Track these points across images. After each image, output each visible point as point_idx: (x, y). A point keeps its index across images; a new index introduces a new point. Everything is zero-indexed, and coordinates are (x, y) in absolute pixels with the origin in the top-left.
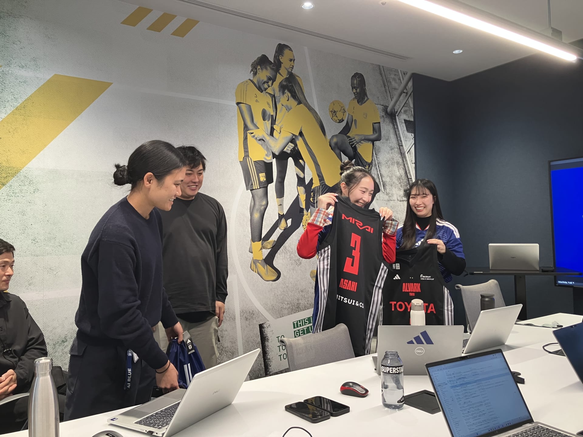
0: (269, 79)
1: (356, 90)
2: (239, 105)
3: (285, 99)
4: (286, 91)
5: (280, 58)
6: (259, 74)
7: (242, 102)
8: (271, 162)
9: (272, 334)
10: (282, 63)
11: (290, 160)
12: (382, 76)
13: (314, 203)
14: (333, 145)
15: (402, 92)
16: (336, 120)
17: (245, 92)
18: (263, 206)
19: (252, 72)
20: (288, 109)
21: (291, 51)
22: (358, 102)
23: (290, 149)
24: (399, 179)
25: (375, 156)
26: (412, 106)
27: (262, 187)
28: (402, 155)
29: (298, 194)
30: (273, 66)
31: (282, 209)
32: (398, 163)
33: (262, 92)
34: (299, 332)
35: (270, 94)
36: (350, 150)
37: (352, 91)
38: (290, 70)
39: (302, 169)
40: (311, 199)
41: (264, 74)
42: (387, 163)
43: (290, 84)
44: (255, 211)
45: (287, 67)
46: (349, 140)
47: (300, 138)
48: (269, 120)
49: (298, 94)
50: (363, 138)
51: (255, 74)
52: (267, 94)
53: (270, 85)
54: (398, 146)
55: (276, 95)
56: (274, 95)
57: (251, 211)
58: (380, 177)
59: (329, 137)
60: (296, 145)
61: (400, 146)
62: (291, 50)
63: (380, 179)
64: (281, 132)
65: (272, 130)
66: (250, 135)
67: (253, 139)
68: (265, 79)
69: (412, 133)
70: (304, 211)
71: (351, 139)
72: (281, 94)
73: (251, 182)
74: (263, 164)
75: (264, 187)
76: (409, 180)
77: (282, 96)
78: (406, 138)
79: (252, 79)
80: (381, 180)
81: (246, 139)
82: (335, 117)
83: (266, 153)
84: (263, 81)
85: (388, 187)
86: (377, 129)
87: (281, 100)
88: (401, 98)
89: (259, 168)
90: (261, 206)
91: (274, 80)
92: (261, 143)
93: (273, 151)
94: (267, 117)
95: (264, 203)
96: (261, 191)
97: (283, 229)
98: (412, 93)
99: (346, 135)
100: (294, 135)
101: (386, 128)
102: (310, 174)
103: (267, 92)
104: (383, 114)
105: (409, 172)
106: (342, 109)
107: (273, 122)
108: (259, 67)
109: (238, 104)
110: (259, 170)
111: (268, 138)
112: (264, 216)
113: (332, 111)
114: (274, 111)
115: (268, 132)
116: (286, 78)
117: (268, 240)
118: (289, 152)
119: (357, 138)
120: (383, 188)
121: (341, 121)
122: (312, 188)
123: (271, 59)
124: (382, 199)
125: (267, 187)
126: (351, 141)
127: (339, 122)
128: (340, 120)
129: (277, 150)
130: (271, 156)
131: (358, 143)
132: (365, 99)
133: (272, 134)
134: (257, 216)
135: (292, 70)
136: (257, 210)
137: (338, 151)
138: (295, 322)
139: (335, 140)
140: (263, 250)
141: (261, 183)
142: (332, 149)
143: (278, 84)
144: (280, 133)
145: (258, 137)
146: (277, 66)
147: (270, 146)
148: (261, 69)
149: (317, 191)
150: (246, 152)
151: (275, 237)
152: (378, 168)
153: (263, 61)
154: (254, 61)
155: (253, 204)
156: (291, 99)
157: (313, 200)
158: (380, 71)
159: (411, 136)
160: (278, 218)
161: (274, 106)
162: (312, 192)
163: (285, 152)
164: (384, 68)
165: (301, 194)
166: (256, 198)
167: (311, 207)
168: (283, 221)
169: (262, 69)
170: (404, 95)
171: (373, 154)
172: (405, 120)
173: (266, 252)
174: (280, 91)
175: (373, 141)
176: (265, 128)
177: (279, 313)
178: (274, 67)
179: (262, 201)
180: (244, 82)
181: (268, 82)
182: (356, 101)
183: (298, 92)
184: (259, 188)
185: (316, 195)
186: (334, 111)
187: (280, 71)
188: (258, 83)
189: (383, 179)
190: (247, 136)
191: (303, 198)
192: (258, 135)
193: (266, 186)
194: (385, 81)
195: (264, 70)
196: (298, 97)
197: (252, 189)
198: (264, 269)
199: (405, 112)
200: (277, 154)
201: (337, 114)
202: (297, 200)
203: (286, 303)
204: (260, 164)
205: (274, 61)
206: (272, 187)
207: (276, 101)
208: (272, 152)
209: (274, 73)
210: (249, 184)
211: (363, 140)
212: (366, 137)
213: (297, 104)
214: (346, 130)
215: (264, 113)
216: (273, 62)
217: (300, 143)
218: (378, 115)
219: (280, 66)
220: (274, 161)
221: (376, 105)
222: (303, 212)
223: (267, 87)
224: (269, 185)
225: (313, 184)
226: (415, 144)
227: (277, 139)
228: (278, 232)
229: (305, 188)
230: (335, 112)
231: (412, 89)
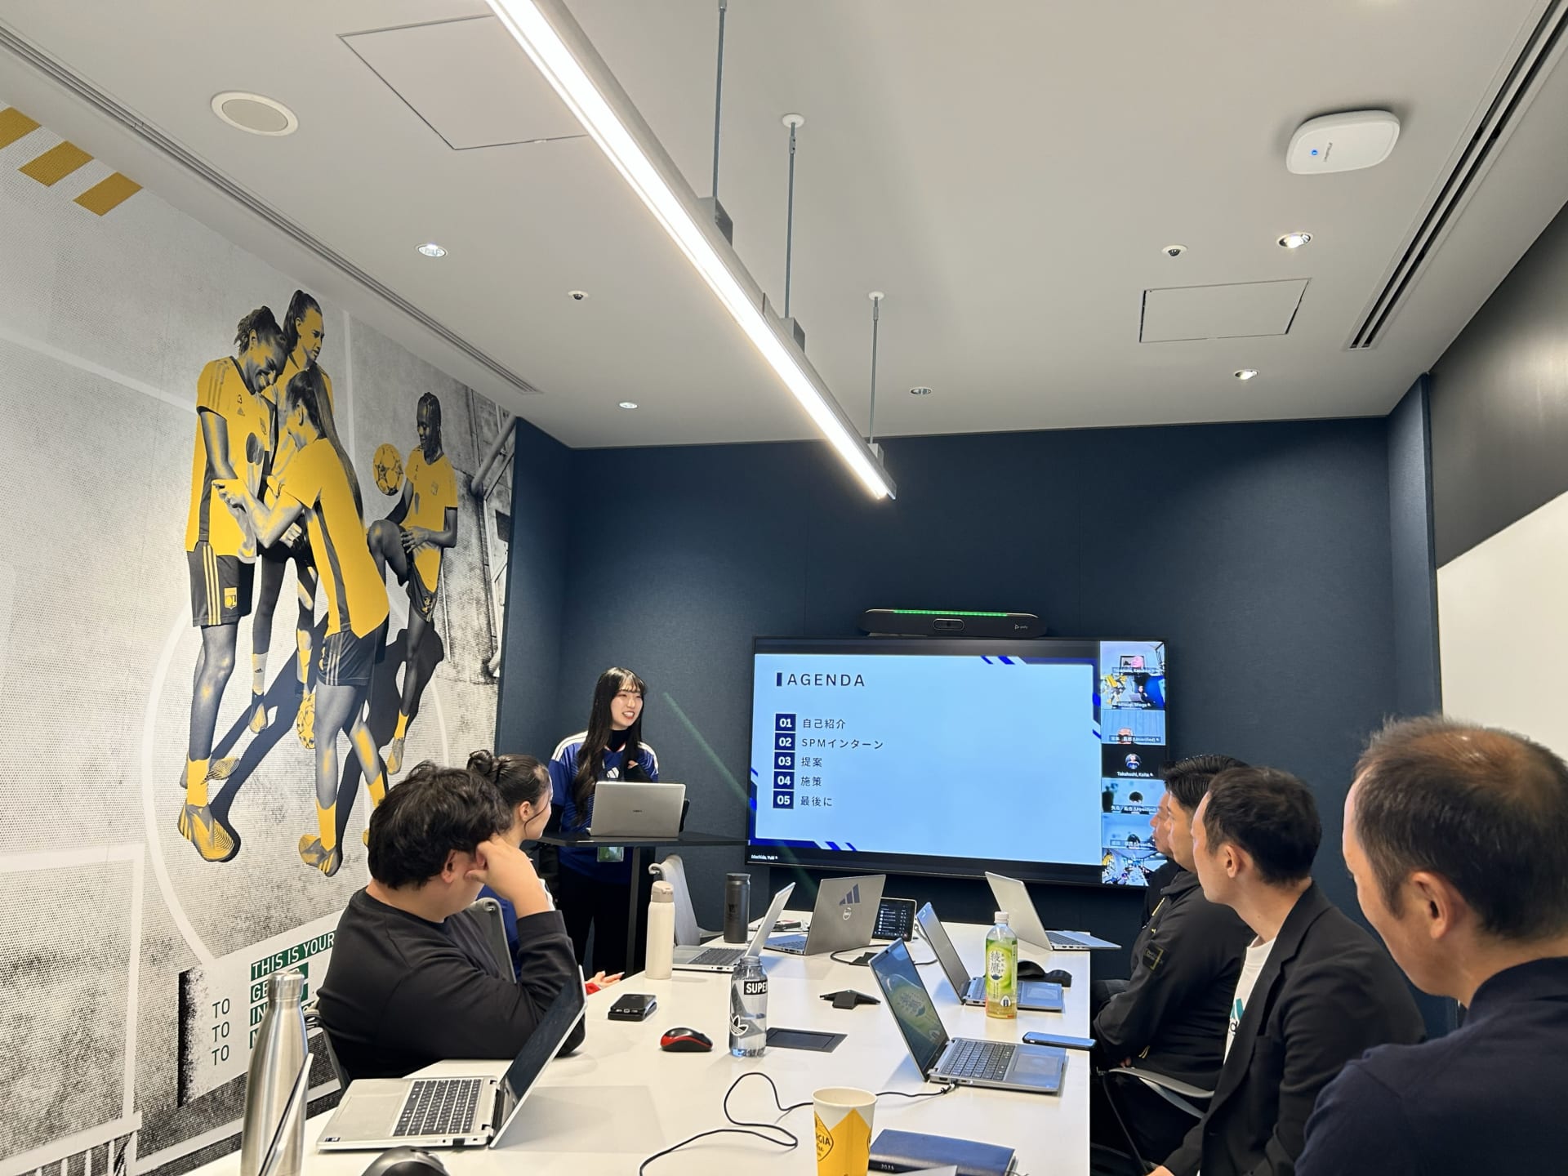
0: (271, 366)
1: (425, 429)
2: (203, 413)
3: (295, 419)
4: (300, 402)
5: (297, 324)
6: (252, 348)
7: (210, 408)
8: (252, 562)
9: (206, 998)
10: (300, 337)
11: (291, 564)
12: (469, 411)
13: (325, 674)
14: (373, 542)
15: (498, 453)
16: (384, 489)
17: (219, 383)
18: (224, 669)
19: (239, 342)
20: (298, 445)
21: (318, 314)
22: (426, 457)
23: (293, 539)
24: (478, 635)
25: (443, 579)
26: (510, 484)
27: (226, 622)
28: (487, 583)
29: (298, 649)
30: (281, 338)
31: (261, 682)
32: (478, 602)
33: (253, 393)
34: (261, 989)
35: (268, 401)
36: (402, 558)
37: (418, 430)
38: (312, 357)
39: (311, 587)
40: (322, 661)
41: (262, 353)
42: (460, 599)
43: (310, 388)
44: (205, 681)
45: (309, 349)
46: (403, 536)
47: (315, 516)
48: (258, 463)
49: (321, 415)
50: (427, 537)
51: (245, 347)
52: (263, 400)
53: (271, 382)
54: (481, 565)
55: (279, 407)
56: (276, 406)
57: (197, 679)
58: (447, 628)
59: (368, 524)
60: (305, 531)
61: (485, 564)
62: (318, 310)
63: (447, 631)
64: (279, 494)
65: (264, 486)
66: (216, 490)
67: (222, 502)
68: (263, 366)
69: (506, 541)
70: (303, 689)
71: (406, 536)
72: (290, 406)
73: (205, 606)
74: (235, 566)
75: (232, 620)
76: (491, 640)
77: (290, 412)
78: (496, 549)
79: (236, 357)
80: (448, 635)
81: (207, 498)
82: (382, 481)
83: (245, 540)
84: (259, 368)
85: (457, 651)
86: (451, 524)
87: (288, 419)
88: (496, 464)
89: (225, 575)
90: (220, 669)
91: (279, 372)
92: (237, 513)
93: (259, 538)
94: (256, 454)
95: (226, 662)
96: (222, 633)
97: (258, 730)
98: (513, 459)
99: (398, 523)
100: (304, 506)
101: (466, 520)
102: (324, 604)
103: (263, 397)
104: (463, 491)
105: (494, 623)
106: (397, 465)
107: (267, 470)
108: (253, 334)
109: (201, 410)
110: (225, 578)
111: (252, 504)
112: (223, 696)
113: (379, 467)
114: (271, 443)
115: (253, 491)
116: (304, 373)
117: (223, 757)
118: (290, 544)
119: (417, 535)
120: (449, 652)
121: (393, 492)
122: (325, 637)
123: (280, 321)
124: (445, 675)
125: (236, 624)
126: (405, 539)
127: (389, 494)
128: (392, 489)
129: (267, 537)
130: (254, 549)
131: (417, 546)
132: (436, 452)
133: (261, 497)
134: (207, 693)
135: (316, 357)
136: (210, 679)
137: (380, 558)
138: (256, 965)
139: (378, 532)
140: (212, 782)
141: (227, 613)
142: (370, 551)
143: (287, 383)
144: (277, 497)
145: (234, 497)
146: (289, 340)
147: (255, 525)
148: (258, 339)
149: (334, 643)
150: (204, 530)
151: (238, 751)
152: (445, 607)
153: (261, 321)
154: (244, 317)
155: (203, 662)
156: (308, 423)
157: (324, 665)
158: (468, 400)
159: (503, 546)
160: (250, 704)
161: (273, 430)
162: (324, 645)
163: (283, 545)
164: (474, 394)
165: (303, 647)
166: (212, 649)
167: (319, 682)
168: (261, 709)
169: (259, 341)
170: (500, 457)
171: (439, 574)
172: (497, 511)
173: (216, 786)
174: (288, 398)
175: (443, 546)
176: (249, 480)
177: (224, 944)
178: (282, 342)
179: (222, 657)
180: (219, 360)
181: (267, 374)
182: (422, 453)
183: (322, 409)
184: (220, 623)
185: (330, 654)
186: (383, 466)
187: (293, 353)
188: (248, 369)
189: (452, 632)
190: (210, 491)
191: (305, 657)
192: (234, 495)
193: (234, 620)
194: (473, 422)
195: (264, 343)
196: (320, 421)
197: (205, 624)
198: (205, 829)
199: (499, 494)
200: (266, 545)
201: (387, 475)
202: (293, 661)
203: (244, 916)
204: (229, 566)
205: (285, 328)
206: (247, 624)
207: (279, 419)
208: (257, 540)
209: (281, 355)
210: (199, 611)
211: (426, 541)
212: (433, 536)
213: (317, 435)
214: (399, 513)
215: (252, 442)
216: (282, 329)
217: (313, 524)
218: (454, 494)
219: (295, 343)
220: (258, 562)
221: (456, 471)
222: (302, 693)
223: (265, 384)
224: (242, 618)
225: (327, 626)
226: (509, 564)
227: (269, 510)
228: (248, 737)
229: (312, 635)
230: (384, 469)
231: (513, 451)
